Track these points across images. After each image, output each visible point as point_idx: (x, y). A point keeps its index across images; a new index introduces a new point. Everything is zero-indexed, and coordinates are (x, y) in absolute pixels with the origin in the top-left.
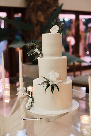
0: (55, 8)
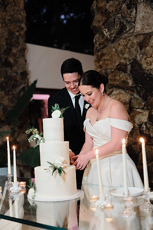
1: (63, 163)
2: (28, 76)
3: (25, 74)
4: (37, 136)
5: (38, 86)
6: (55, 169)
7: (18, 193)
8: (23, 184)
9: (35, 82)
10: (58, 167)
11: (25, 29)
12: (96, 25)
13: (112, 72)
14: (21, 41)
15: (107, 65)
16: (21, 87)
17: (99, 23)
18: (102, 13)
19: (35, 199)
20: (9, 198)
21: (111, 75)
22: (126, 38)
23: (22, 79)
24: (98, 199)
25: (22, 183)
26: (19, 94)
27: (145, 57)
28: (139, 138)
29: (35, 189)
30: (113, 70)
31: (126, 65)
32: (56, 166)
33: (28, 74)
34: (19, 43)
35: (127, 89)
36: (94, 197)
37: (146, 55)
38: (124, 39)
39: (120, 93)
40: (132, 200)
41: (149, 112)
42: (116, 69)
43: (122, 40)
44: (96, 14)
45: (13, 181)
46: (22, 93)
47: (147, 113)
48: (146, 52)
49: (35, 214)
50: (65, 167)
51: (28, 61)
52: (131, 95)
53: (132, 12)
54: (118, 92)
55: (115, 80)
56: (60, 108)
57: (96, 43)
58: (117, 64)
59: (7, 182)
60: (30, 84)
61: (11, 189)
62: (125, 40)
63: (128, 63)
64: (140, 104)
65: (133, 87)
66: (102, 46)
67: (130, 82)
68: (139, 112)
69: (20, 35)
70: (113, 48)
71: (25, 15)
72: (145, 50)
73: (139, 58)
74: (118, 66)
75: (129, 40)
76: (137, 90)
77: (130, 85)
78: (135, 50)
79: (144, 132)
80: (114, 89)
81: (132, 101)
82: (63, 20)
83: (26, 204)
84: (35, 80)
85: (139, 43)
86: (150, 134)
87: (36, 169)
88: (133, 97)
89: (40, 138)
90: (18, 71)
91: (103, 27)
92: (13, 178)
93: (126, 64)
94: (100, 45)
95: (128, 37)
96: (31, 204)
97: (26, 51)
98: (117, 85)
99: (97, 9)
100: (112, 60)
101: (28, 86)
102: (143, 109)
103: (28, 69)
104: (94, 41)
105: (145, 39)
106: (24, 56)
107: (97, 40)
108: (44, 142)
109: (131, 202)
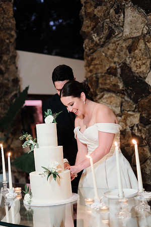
0: (15, 92)
1: (58, 167)
2: (20, 83)
3: (16, 81)
4: (31, 142)
5: (30, 92)
6: (50, 174)
7: (14, 199)
8: (19, 189)
9: (27, 88)
10: (53, 171)
11: (15, 37)
12: (85, 30)
13: (102, 76)
14: (12, 48)
15: (97, 69)
16: (13, 94)
17: (88, 28)
18: (90, 18)
19: (31, 204)
20: (5, 204)
21: (102, 79)
22: (115, 43)
23: (14, 86)
24: (93, 201)
25: (17, 188)
26: (12, 101)
27: (134, 60)
28: (131, 140)
29: (31, 194)
30: (103, 74)
31: (116, 69)
32: (50, 170)
33: (19, 81)
34: (9, 50)
35: (118, 93)
36: (90, 200)
37: (135, 58)
38: (113, 43)
39: (111, 97)
40: (127, 202)
41: (141, 115)
42: (106, 73)
43: (111, 45)
44: (85, 19)
45: (8, 187)
46: (15, 100)
47: (138, 115)
48: (135, 56)
49: (31, 220)
50: (60, 171)
51: (19, 68)
52: (122, 98)
53: (119, 16)
54: (109, 95)
55: (105, 84)
56: (53, 113)
57: (86, 48)
58: (107, 68)
59: (2, 188)
60: (22, 91)
61: (6, 195)
62: (114, 45)
63: (118, 67)
64: (131, 106)
65: (123, 90)
66: (92, 50)
67: (121, 86)
68: (131, 115)
69: (11, 42)
70: (102, 52)
71: (15, 23)
72: (134, 54)
73: (128, 62)
74: (108, 69)
75: (118, 44)
76: (127, 93)
77: (121, 88)
78: (125, 54)
79: (136, 134)
80: (105, 92)
81: (123, 104)
82: (52, 26)
83: (22, 210)
84: (27, 86)
85: (128, 47)
86: (141, 136)
87: (31, 174)
88: (123, 100)
89: (34, 144)
90: (9, 78)
91: (92, 32)
92: (8, 184)
93: (116, 67)
94: (90, 50)
95: (117, 41)
96: (27, 209)
97: (17, 58)
98: (108, 89)
99: (85, 15)
100: (102, 64)
101: (19, 92)
102: (134, 111)
103: (19, 75)
104: (84, 46)
105: (133, 42)
106: (14, 63)
107: (86, 45)
108: (38, 147)
109: (126, 203)
